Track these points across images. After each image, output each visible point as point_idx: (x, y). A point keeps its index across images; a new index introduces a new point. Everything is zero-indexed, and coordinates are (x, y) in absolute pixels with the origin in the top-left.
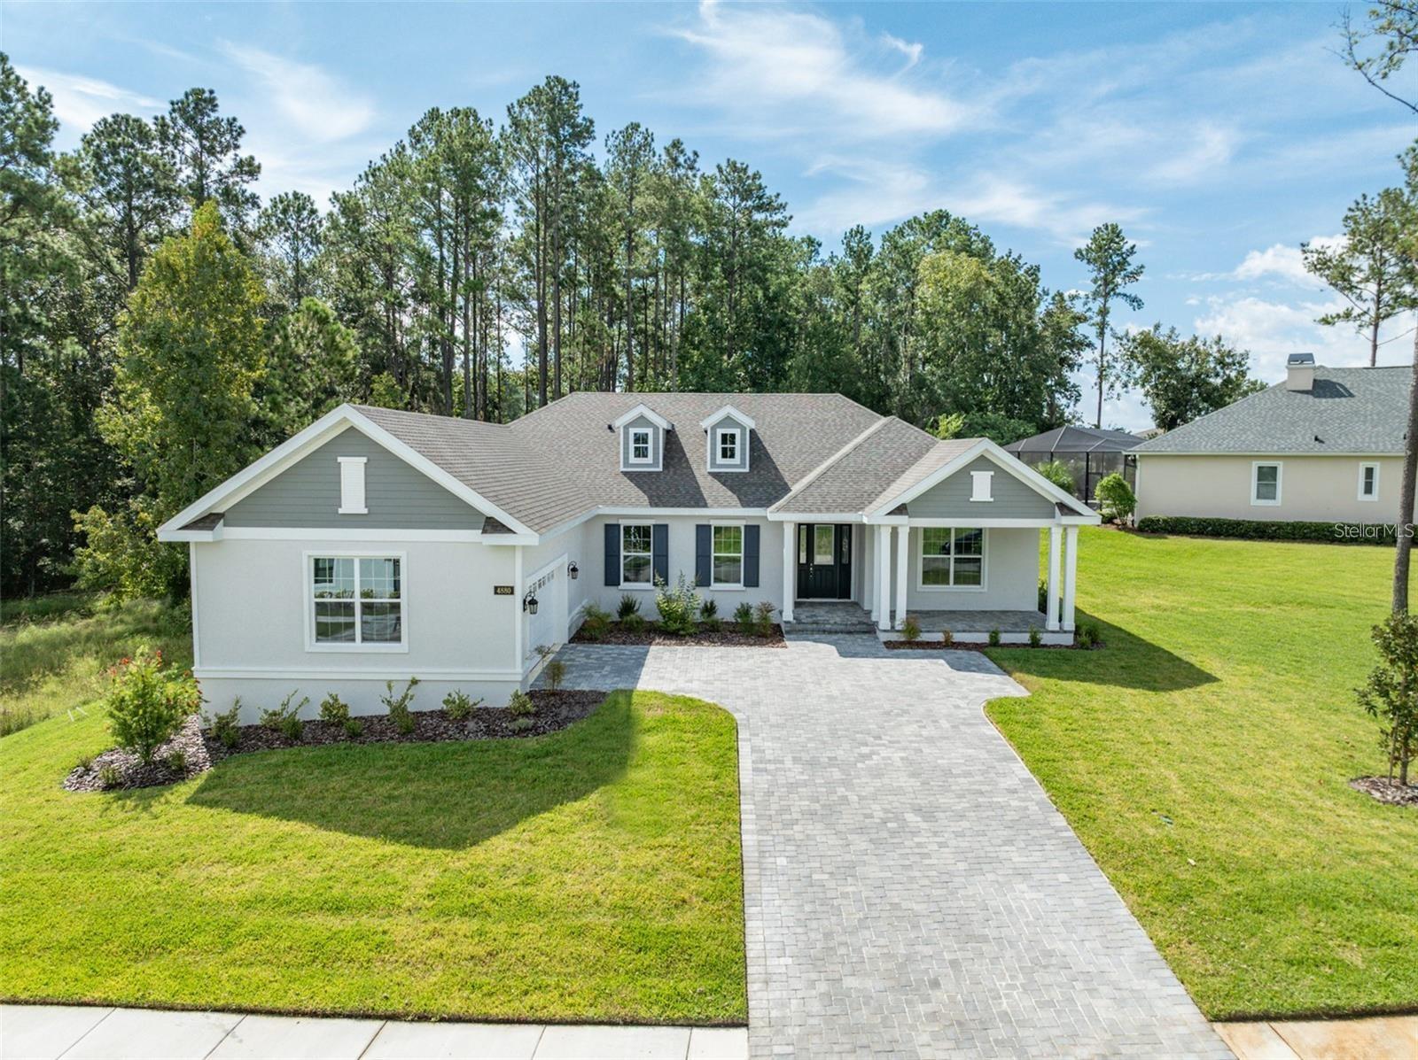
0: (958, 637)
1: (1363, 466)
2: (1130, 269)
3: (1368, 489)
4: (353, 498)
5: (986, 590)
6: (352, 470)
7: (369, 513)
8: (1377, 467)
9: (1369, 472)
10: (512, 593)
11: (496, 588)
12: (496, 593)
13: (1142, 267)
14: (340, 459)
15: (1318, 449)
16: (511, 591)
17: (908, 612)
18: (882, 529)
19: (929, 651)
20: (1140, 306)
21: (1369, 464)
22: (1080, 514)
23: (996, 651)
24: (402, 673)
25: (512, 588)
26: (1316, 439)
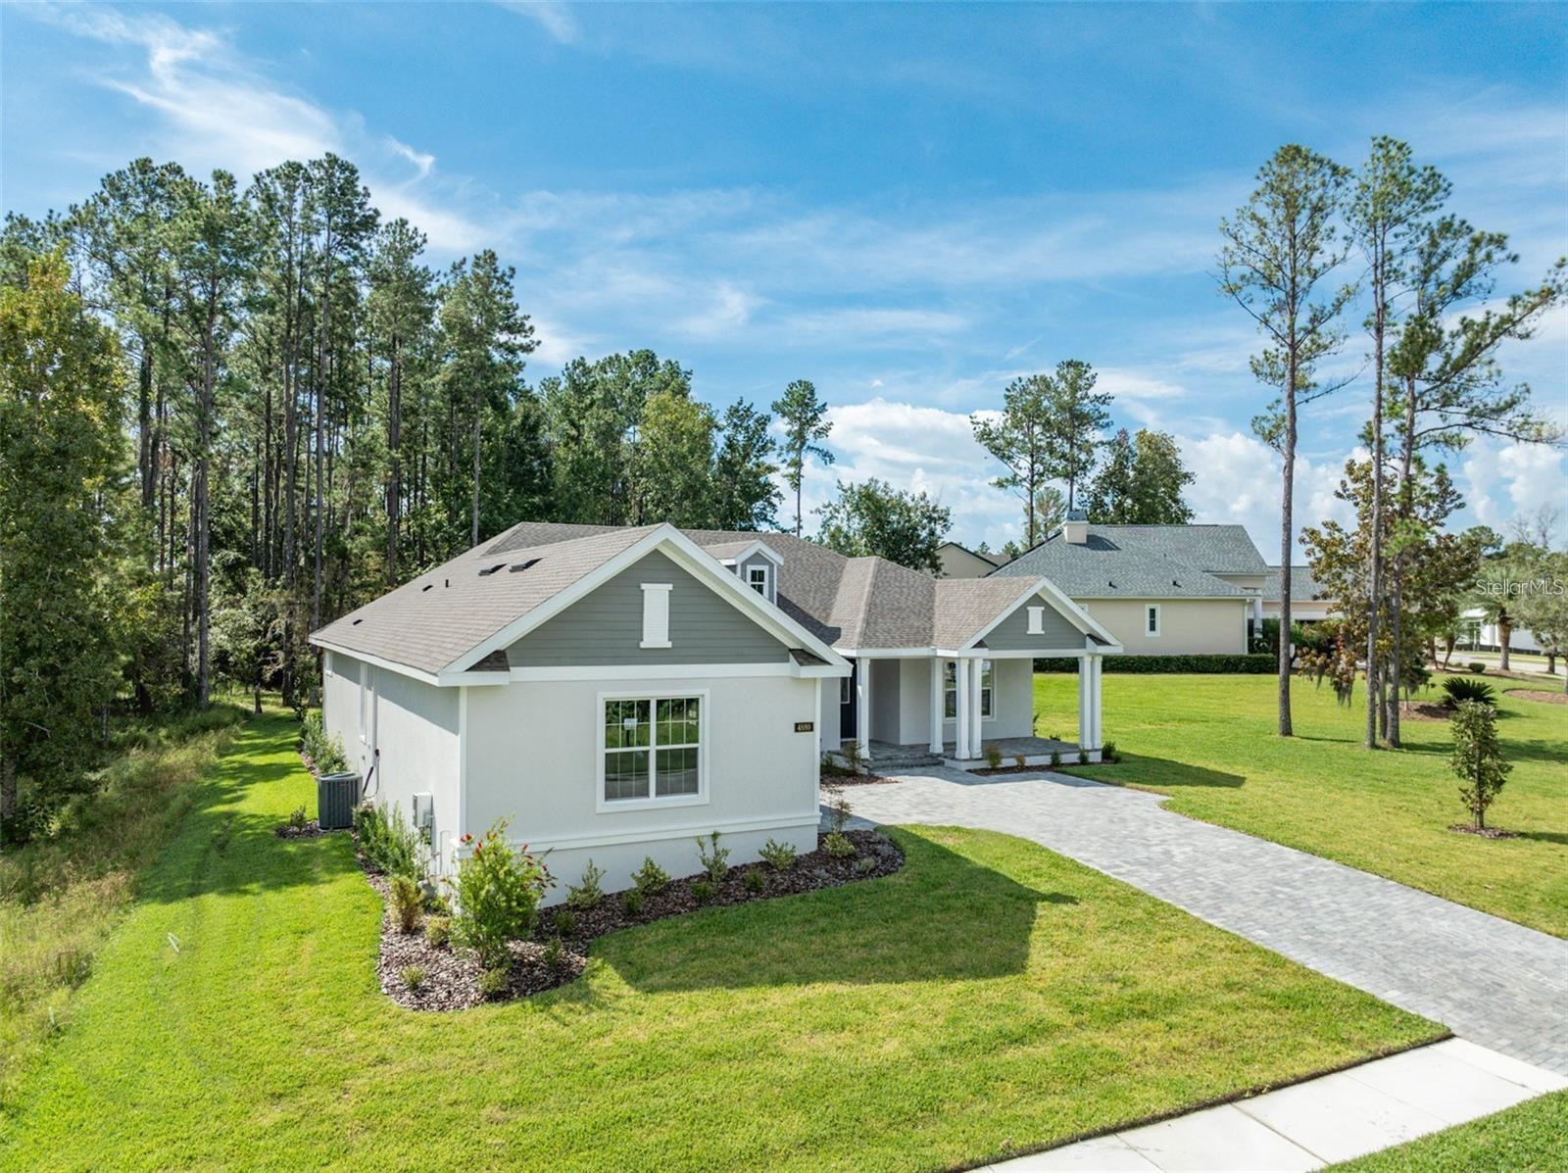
0: (1029, 761)
1: (1148, 607)
2: (821, 425)
3: (1153, 628)
4: (656, 631)
5: (995, 719)
6: (657, 598)
7: (673, 647)
8: (1158, 607)
9: (1153, 612)
10: (812, 730)
11: (797, 725)
12: (796, 730)
13: (831, 424)
14: (644, 586)
15: (1114, 594)
16: (810, 727)
17: (944, 744)
18: (962, 661)
19: (1009, 776)
20: (831, 461)
21: (1152, 606)
22: (1109, 644)
23: (1083, 769)
24: (704, 827)
25: (812, 724)
26: (1110, 584)
